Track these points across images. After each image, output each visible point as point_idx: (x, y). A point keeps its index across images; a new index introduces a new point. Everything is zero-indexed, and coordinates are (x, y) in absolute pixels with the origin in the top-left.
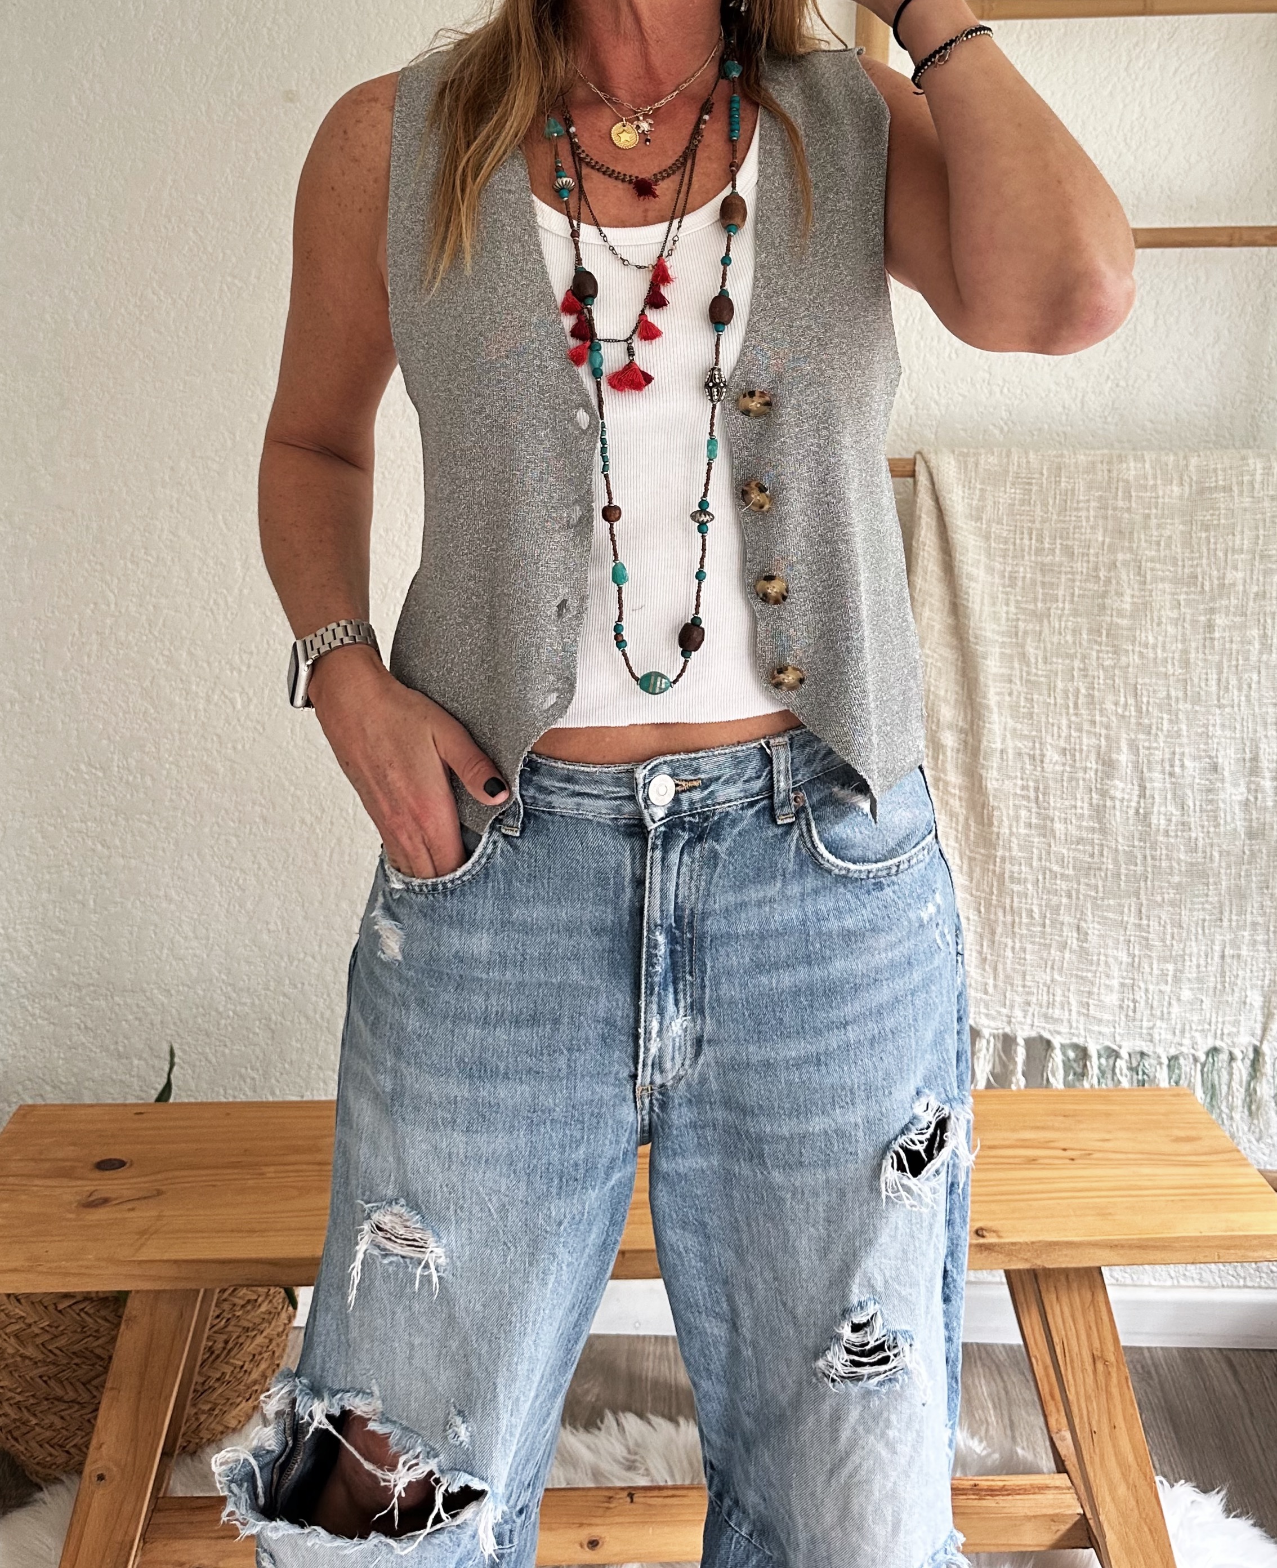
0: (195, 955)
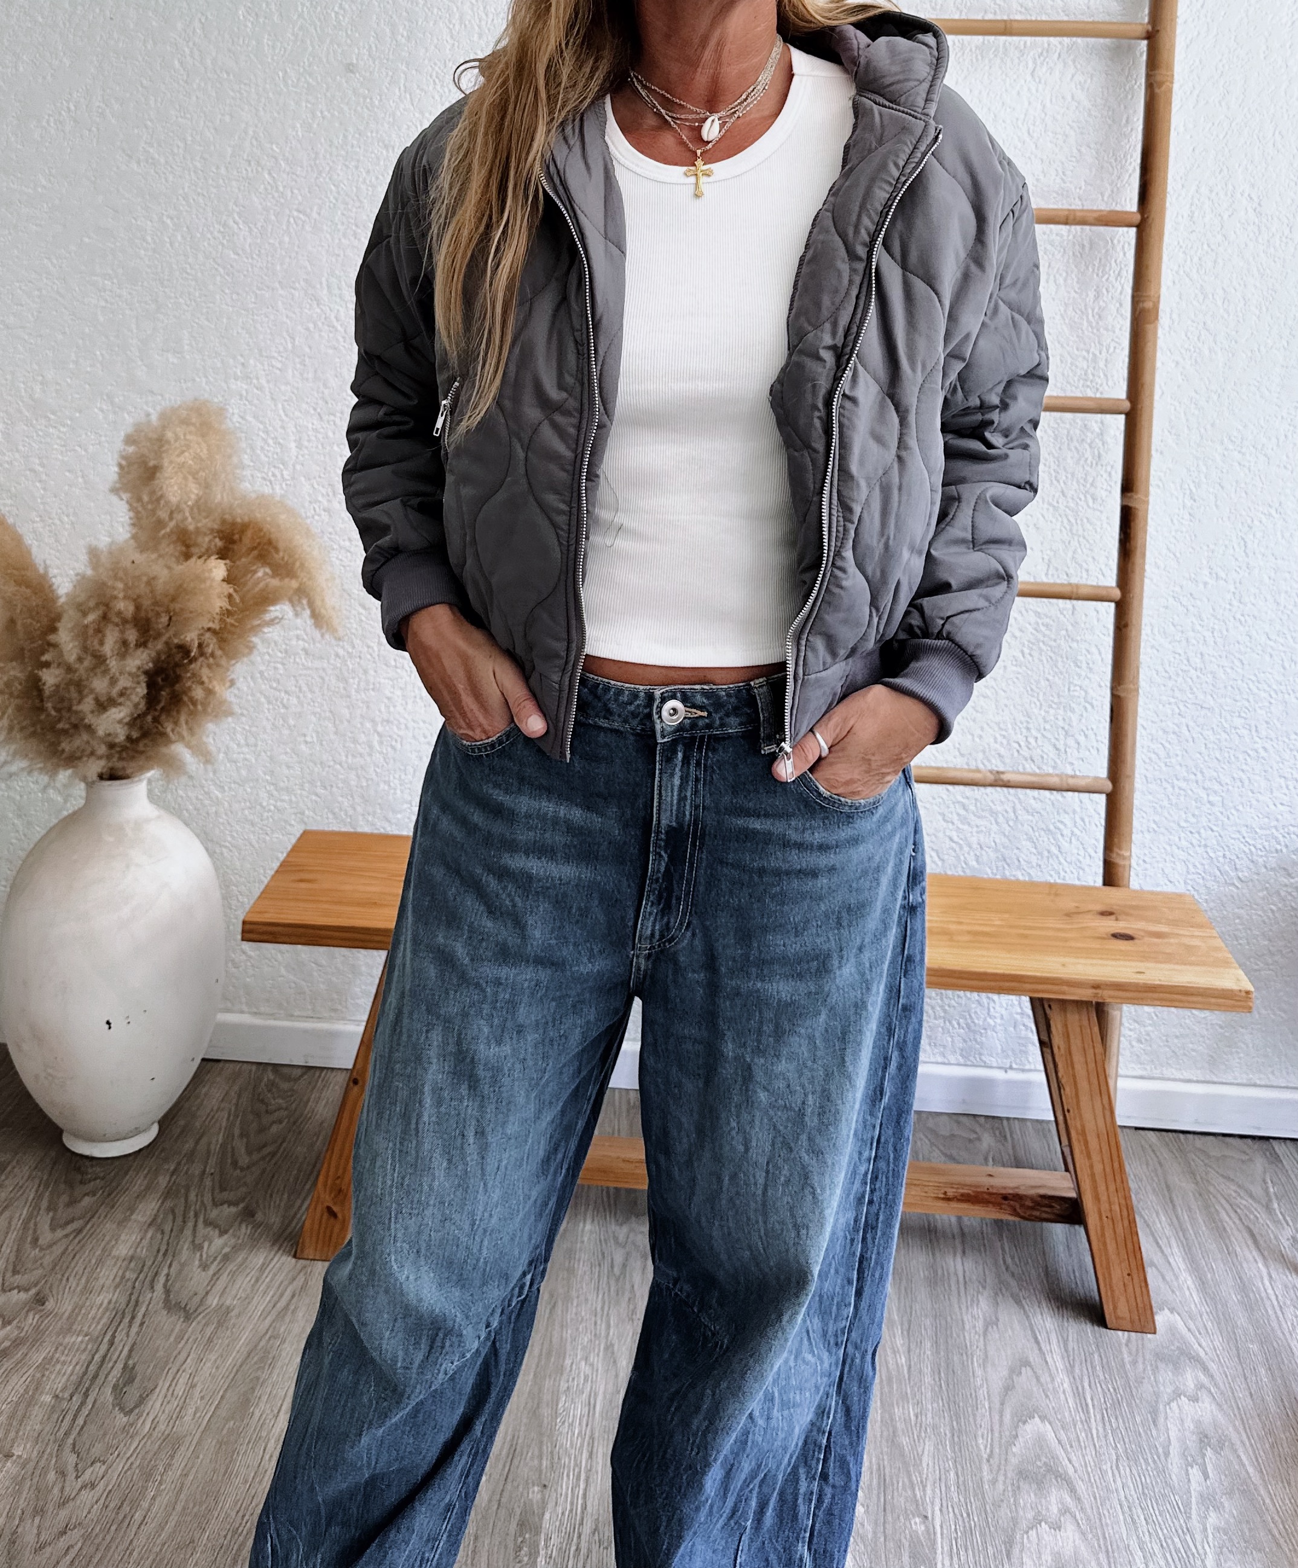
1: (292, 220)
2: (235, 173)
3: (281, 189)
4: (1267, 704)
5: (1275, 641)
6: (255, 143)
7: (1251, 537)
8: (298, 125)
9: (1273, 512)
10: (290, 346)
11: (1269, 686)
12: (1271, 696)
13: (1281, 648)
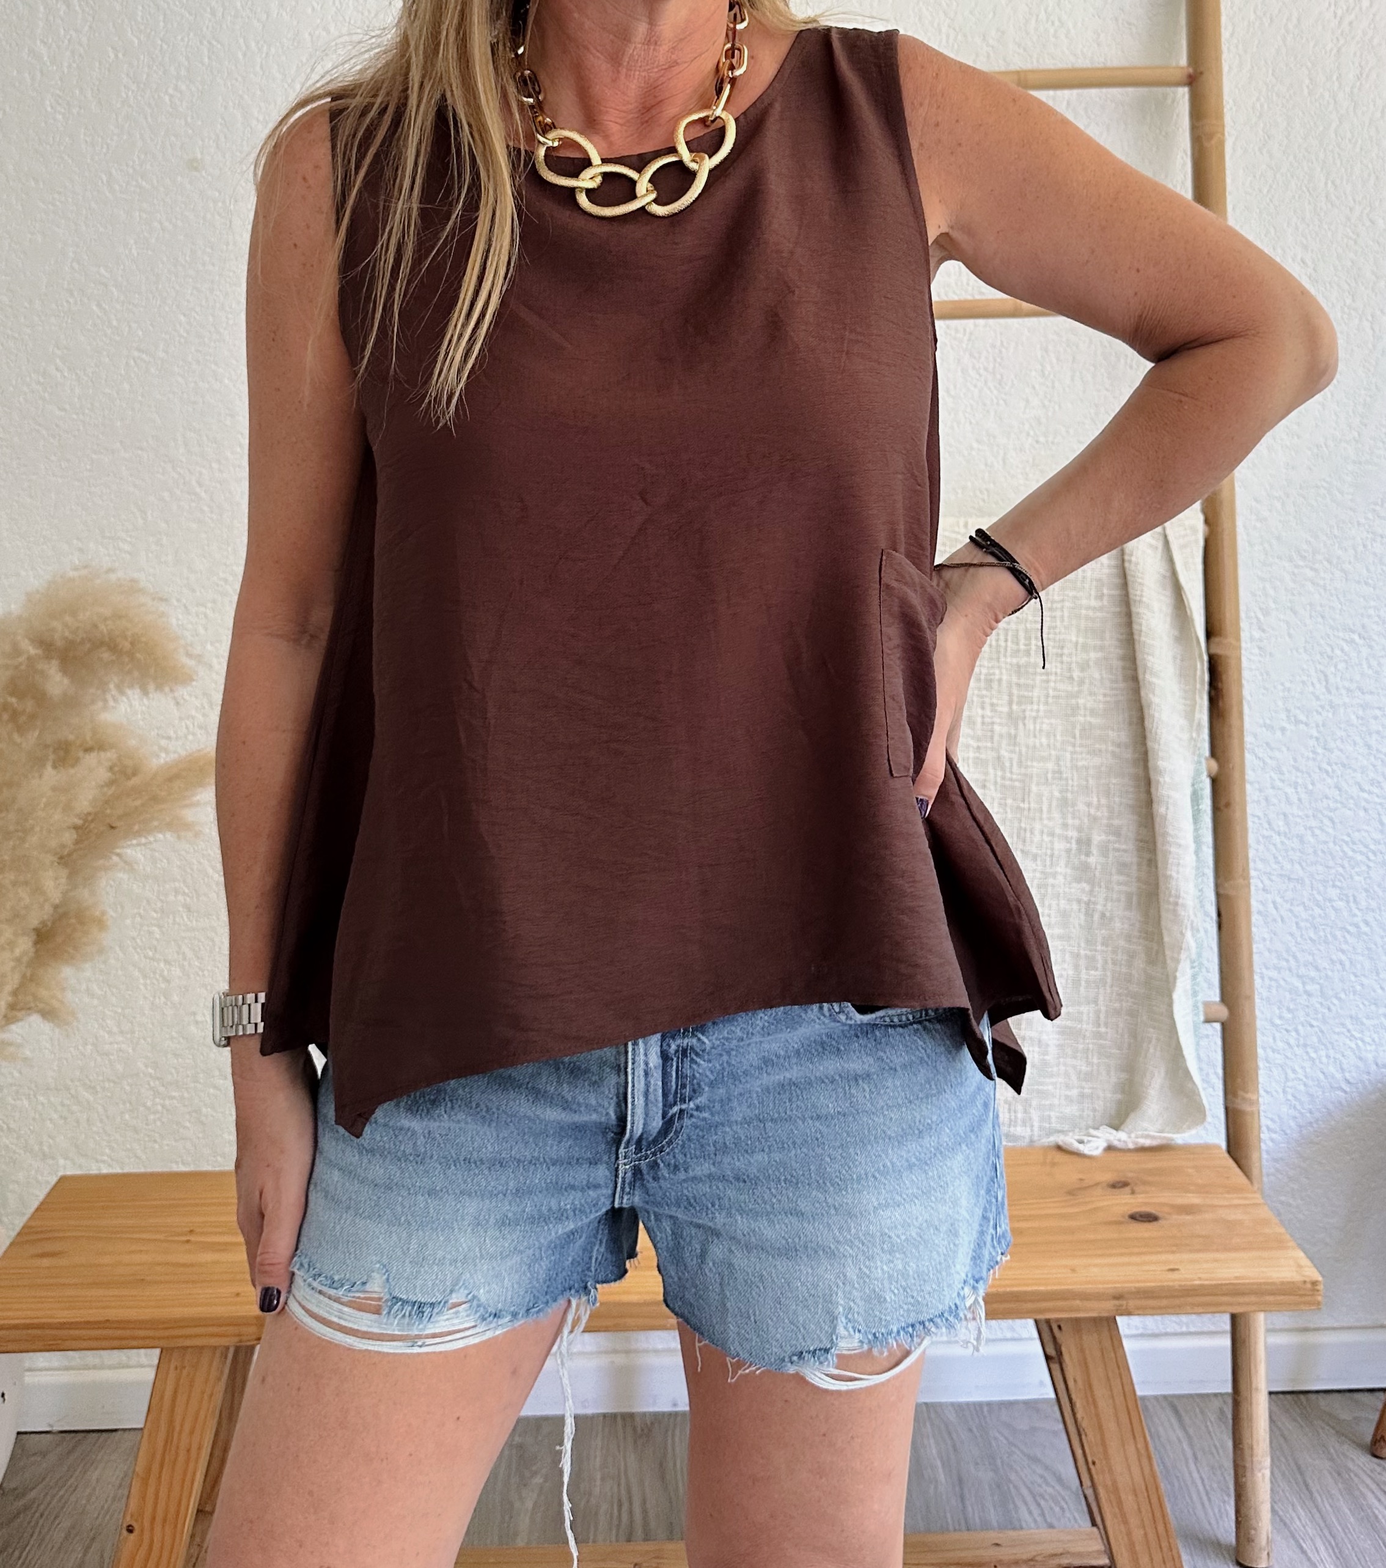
1: (132, 362)
2: (54, 306)
3: (115, 323)
4: (1364, 868)
5: (1370, 793)
6: (75, 265)
7: (1333, 669)
8: (132, 242)
9: (1356, 637)
10: (140, 521)
11: (1366, 846)
12: (1369, 860)
13: (1377, 800)
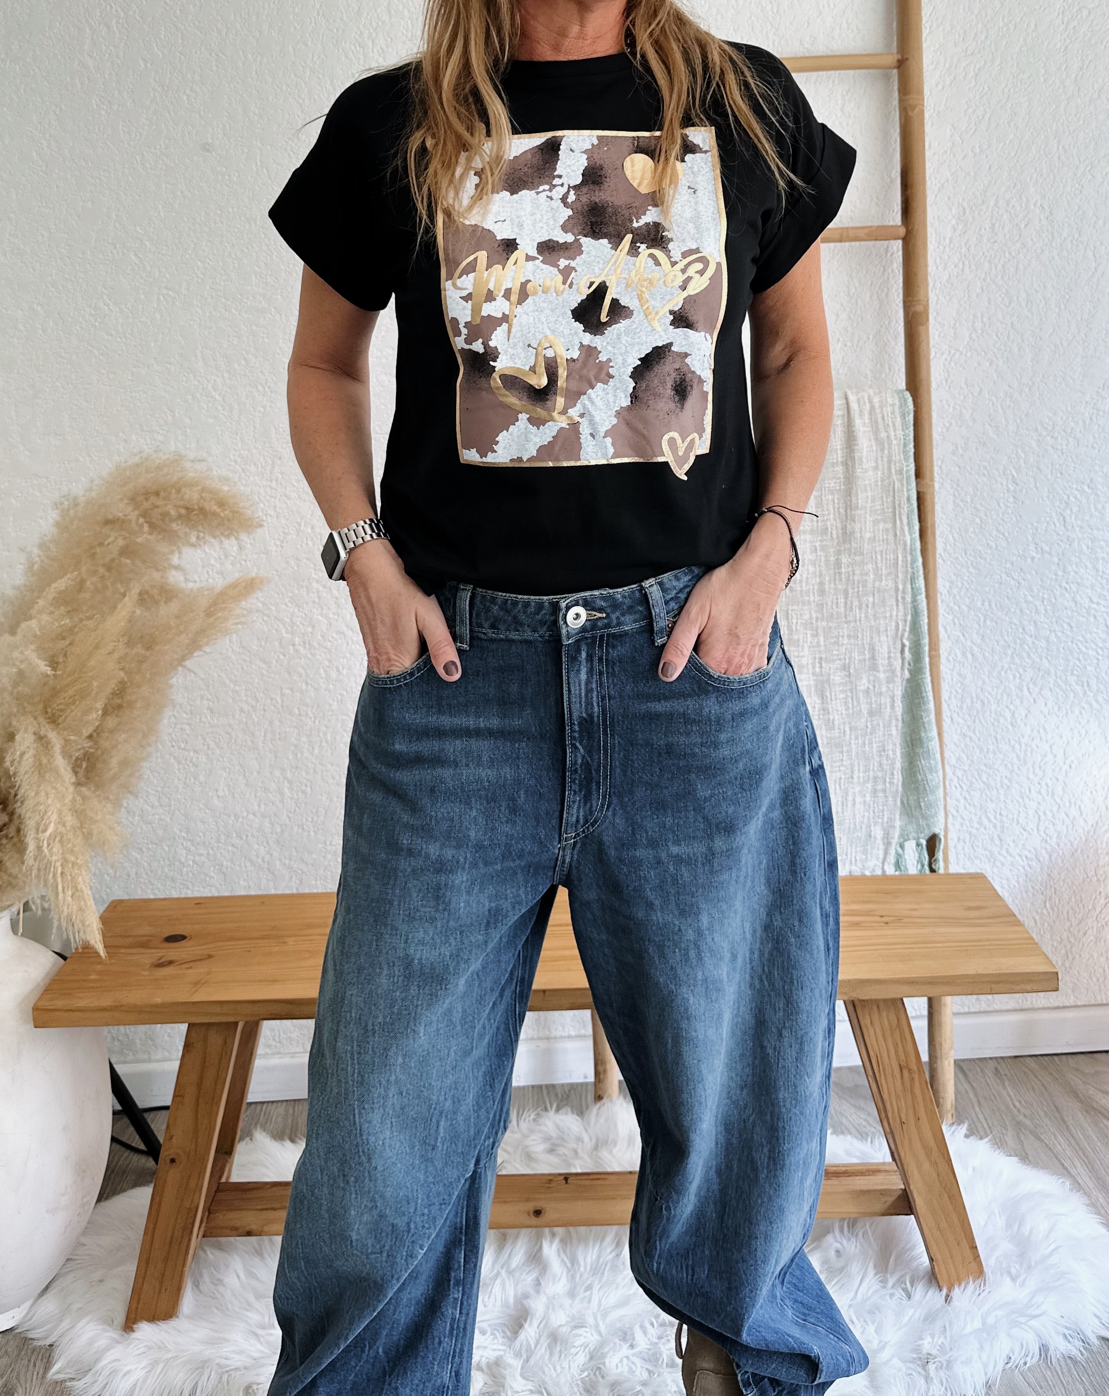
0: (161, 819)
1: (162, 298)
2: (101, 256)
3: (148, 268)
5: (1098, 604)
6: (117, 225)
8: (160, 206)
10: (170, 418)
11: (1096, 645)
12: (1098, 653)
13: (1103, 609)
